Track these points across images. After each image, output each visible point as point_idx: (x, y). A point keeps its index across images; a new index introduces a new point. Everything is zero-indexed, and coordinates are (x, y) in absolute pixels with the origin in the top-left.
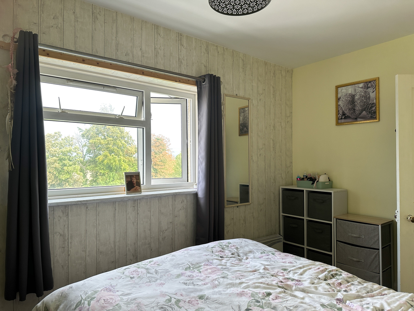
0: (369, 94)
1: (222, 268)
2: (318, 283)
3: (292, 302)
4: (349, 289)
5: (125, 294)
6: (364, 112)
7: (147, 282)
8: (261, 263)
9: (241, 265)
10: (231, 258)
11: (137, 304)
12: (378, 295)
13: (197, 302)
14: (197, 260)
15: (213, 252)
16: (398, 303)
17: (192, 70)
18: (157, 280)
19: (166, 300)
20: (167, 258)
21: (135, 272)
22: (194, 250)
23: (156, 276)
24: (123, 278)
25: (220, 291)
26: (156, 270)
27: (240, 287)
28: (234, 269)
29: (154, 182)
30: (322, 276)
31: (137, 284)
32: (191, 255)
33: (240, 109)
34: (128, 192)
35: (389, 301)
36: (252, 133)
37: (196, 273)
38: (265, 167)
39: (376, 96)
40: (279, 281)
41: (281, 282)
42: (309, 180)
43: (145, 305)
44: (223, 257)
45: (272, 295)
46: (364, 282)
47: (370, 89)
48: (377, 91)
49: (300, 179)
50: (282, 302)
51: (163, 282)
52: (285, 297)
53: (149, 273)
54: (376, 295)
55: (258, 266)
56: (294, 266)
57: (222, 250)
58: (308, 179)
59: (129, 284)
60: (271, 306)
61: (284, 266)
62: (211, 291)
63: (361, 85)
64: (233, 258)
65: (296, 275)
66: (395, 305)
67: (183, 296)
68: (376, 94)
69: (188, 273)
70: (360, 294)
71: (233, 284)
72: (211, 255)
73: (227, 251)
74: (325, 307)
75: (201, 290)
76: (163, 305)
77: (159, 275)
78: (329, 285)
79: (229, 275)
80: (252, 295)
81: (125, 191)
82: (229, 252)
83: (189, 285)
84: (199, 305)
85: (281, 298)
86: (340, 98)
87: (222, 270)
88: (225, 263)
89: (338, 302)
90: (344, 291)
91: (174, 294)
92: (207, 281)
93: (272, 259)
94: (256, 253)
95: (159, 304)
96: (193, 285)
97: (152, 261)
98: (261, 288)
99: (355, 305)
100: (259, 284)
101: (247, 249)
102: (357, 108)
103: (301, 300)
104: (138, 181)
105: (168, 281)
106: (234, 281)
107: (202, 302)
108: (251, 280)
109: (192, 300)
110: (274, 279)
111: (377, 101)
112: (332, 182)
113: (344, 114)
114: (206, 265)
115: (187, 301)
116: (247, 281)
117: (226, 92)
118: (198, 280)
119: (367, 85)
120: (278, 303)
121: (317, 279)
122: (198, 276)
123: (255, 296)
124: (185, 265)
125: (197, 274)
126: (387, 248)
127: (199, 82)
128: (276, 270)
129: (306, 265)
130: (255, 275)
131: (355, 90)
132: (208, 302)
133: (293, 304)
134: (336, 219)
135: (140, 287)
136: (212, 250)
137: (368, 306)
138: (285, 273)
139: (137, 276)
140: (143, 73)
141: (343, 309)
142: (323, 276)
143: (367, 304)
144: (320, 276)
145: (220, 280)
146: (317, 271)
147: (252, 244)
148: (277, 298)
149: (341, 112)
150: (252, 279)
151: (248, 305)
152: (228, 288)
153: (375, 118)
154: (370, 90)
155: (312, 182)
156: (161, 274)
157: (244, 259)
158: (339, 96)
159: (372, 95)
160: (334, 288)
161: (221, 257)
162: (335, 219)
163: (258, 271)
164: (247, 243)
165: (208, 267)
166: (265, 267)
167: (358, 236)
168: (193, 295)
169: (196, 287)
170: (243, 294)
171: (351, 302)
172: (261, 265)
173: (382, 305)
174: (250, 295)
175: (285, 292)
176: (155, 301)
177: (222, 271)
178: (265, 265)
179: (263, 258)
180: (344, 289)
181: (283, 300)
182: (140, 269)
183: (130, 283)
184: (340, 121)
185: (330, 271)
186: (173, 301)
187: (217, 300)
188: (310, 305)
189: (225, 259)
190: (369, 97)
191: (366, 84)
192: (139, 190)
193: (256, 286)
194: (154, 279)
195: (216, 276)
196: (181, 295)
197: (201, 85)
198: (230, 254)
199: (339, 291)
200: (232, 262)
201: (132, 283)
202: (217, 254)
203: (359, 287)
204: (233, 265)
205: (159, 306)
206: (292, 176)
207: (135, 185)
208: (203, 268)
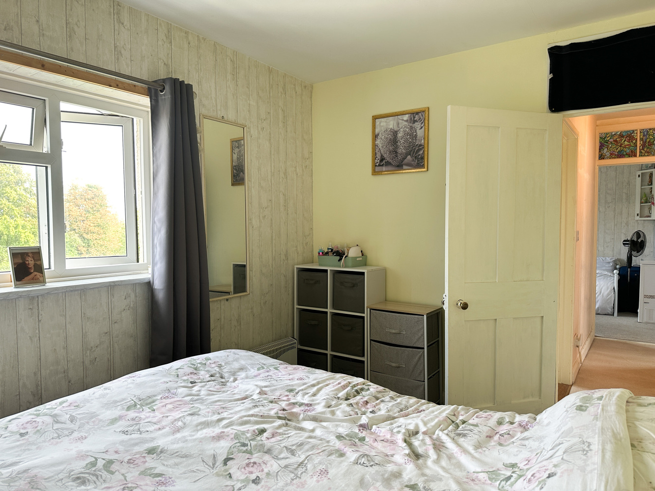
0: (416, 131)
1: (192, 400)
2: (336, 405)
3: (296, 439)
4: (377, 409)
5: (7, 464)
6: (409, 157)
7: (52, 439)
8: (256, 385)
9: (224, 392)
10: (209, 383)
11: (29, 480)
12: (413, 412)
13: (145, 460)
14: (149, 391)
15: (178, 376)
16: (436, 420)
17: (141, 69)
18: (72, 432)
19: (87, 464)
20: (93, 394)
21: (31, 423)
22: (144, 376)
23: (72, 426)
24: (5, 437)
25: (184, 437)
26: (71, 415)
27: (219, 425)
28: (211, 399)
29: (70, 265)
30: (342, 394)
31: (33, 444)
32: (139, 385)
33: (233, 141)
34: (18, 283)
35: (426, 419)
36: (251, 181)
37: (146, 414)
38: (272, 237)
39: (425, 135)
40: (281, 408)
41: (284, 410)
42: (335, 254)
43: (45, 479)
44: (195, 382)
45: (267, 432)
46: (399, 397)
47: (418, 123)
48: (427, 127)
49: (323, 253)
50: (281, 440)
51: (83, 434)
52: (286, 432)
53: (57, 422)
54: (412, 412)
55: (251, 390)
56: (304, 384)
57: (195, 372)
58: (333, 254)
59: (17, 446)
60: (264, 449)
61: (290, 385)
62: (171, 438)
63: (406, 117)
64: (212, 382)
65: (306, 396)
66: (433, 424)
67: (119, 452)
68: (425, 132)
69: (132, 414)
70: (391, 413)
71: (206, 423)
72: (174, 382)
73: (202, 373)
74: (342, 438)
75: (153, 439)
76: (80, 473)
77: (78, 424)
78: (351, 405)
79: (203, 409)
80: (237, 436)
81: (11, 282)
82: (206, 373)
83: (131, 434)
84: (147, 465)
85: (280, 434)
86: (378, 135)
87: (191, 402)
88: (197, 391)
89: (361, 428)
90: (371, 412)
91: (103, 452)
92: (164, 423)
93: (274, 376)
94: (249, 370)
95: (72, 473)
96: (139, 432)
97: (65, 402)
98: (250, 424)
99: (383, 430)
100: (249, 418)
101: (236, 365)
102: (399, 151)
103: (310, 434)
104: (38, 263)
105: (94, 432)
106: (209, 419)
107: (153, 459)
108: (236, 413)
109: (135, 458)
110: (274, 407)
111: (426, 142)
112: (366, 256)
113: (382, 159)
114: (164, 398)
115: (126, 460)
116: (230, 416)
117: (204, 112)
118: (148, 423)
119: (414, 118)
120: (275, 443)
121: (335, 399)
122: (149, 417)
123: (240, 437)
124: (128, 402)
125: (148, 415)
126: (434, 345)
127: (153, 91)
128: (278, 393)
129: (322, 381)
130: (245, 404)
131: (398, 124)
132: (162, 458)
133: (296, 442)
134: (371, 309)
135: (37, 448)
136: (176, 372)
137: (399, 429)
138: (291, 395)
139: (33, 429)
140: (43, 66)
141: (366, 438)
142: (344, 394)
143: (398, 427)
144: (340, 395)
145: (185, 420)
146: (337, 387)
147: (245, 356)
148: (273, 435)
149: (379, 156)
150: (239, 410)
151: (228, 453)
152: (198, 431)
153: (423, 167)
154: (417, 125)
155: (338, 258)
156: (81, 421)
157: (231, 382)
158: (377, 131)
159: (420, 133)
160: (357, 410)
161: (192, 383)
162: (369, 309)
163: (250, 397)
164: (237, 356)
165: (168, 401)
166: (262, 390)
167: (399, 332)
168: (137, 449)
169: (144, 435)
170: (222, 436)
171: (378, 427)
172: (255, 387)
173: (417, 426)
174: (233, 436)
175: (287, 424)
176: (65, 468)
177: (192, 404)
178: (262, 387)
179: (261, 376)
180: (371, 410)
181: (283, 437)
182: (40, 417)
183: (18, 443)
184: (377, 169)
185: (354, 386)
186: (100, 463)
187: (178, 452)
188: (321, 440)
189: (198, 385)
190: (416, 136)
191: (412, 116)
192: (41, 279)
193: (243, 421)
194: (66, 432)
195: (179, 414)
196: (116, 452)
197: (156, 95)
198: (208, 376)
199: (364, 413)
200: (210, 388)
201: (23, 444)
202: (185, 378)
203: (391, 404)
204: (211, 393)
205: (73, 476)
206: (313, 249)
207: (32, 271)
208: (159, 403)
